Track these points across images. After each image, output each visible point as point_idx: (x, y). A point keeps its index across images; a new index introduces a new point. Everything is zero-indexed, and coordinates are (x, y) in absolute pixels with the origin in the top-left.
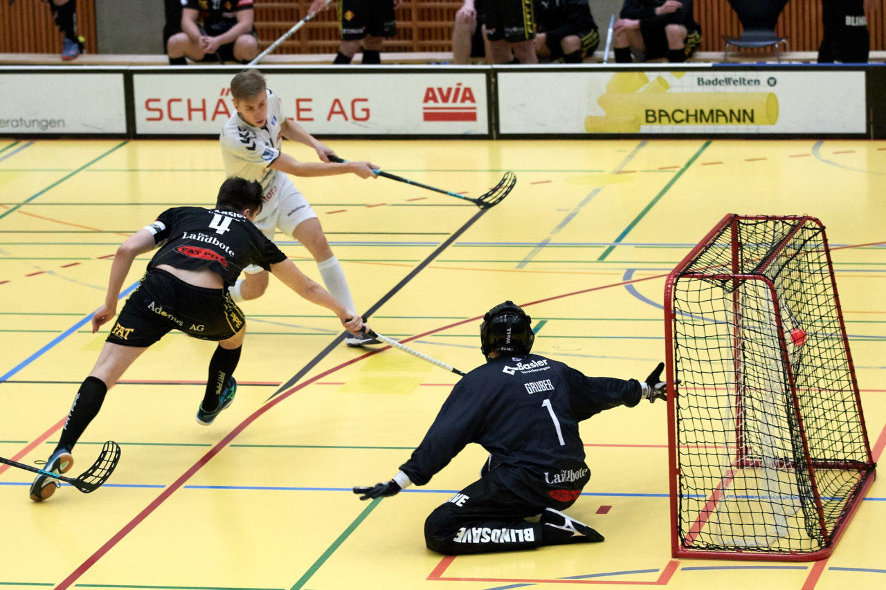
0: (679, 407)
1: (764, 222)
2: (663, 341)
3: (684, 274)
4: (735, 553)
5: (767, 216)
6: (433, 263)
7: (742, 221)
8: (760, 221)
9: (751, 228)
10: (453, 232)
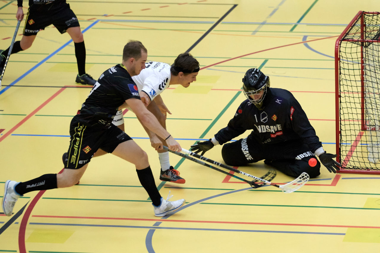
0: (341, 102)
1: (377, 15)
2: (334, 71)
3: (344, 40)
4: (366, 171)
5: (378, 12)
6: (212, 32)
7: (367, 14)
8: (375, 14)
9: (371, 18)
10: (220, 17)
